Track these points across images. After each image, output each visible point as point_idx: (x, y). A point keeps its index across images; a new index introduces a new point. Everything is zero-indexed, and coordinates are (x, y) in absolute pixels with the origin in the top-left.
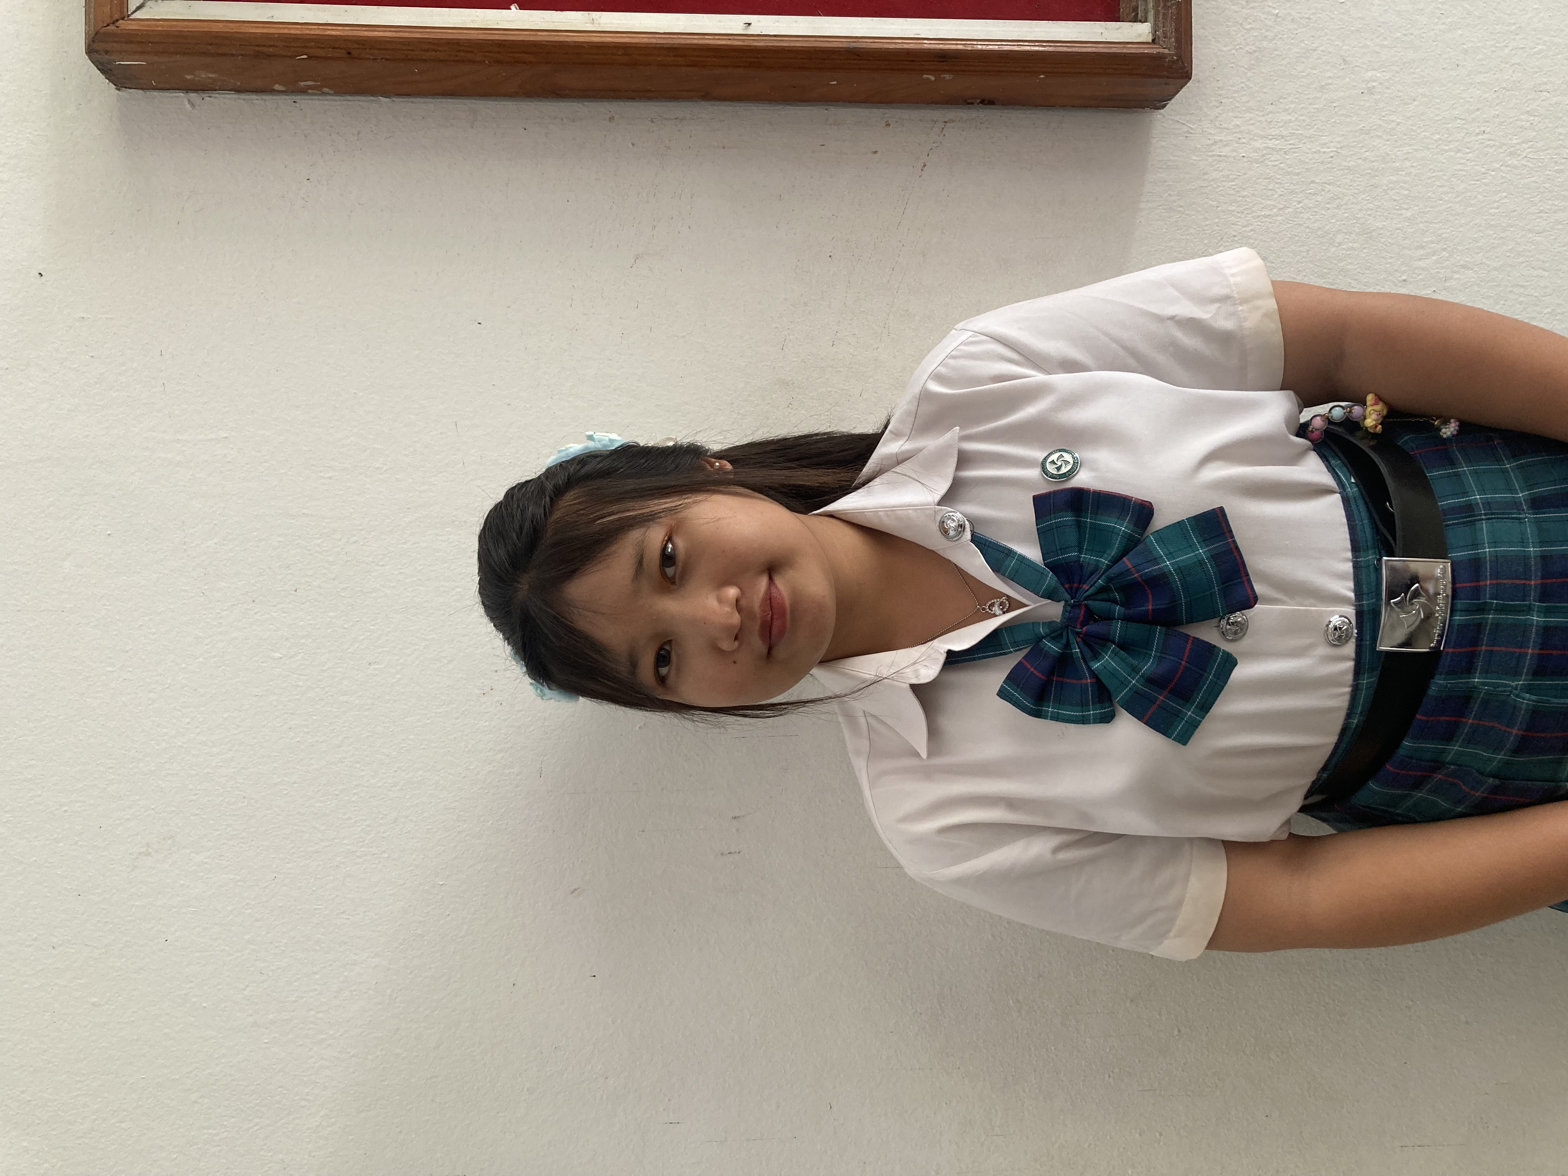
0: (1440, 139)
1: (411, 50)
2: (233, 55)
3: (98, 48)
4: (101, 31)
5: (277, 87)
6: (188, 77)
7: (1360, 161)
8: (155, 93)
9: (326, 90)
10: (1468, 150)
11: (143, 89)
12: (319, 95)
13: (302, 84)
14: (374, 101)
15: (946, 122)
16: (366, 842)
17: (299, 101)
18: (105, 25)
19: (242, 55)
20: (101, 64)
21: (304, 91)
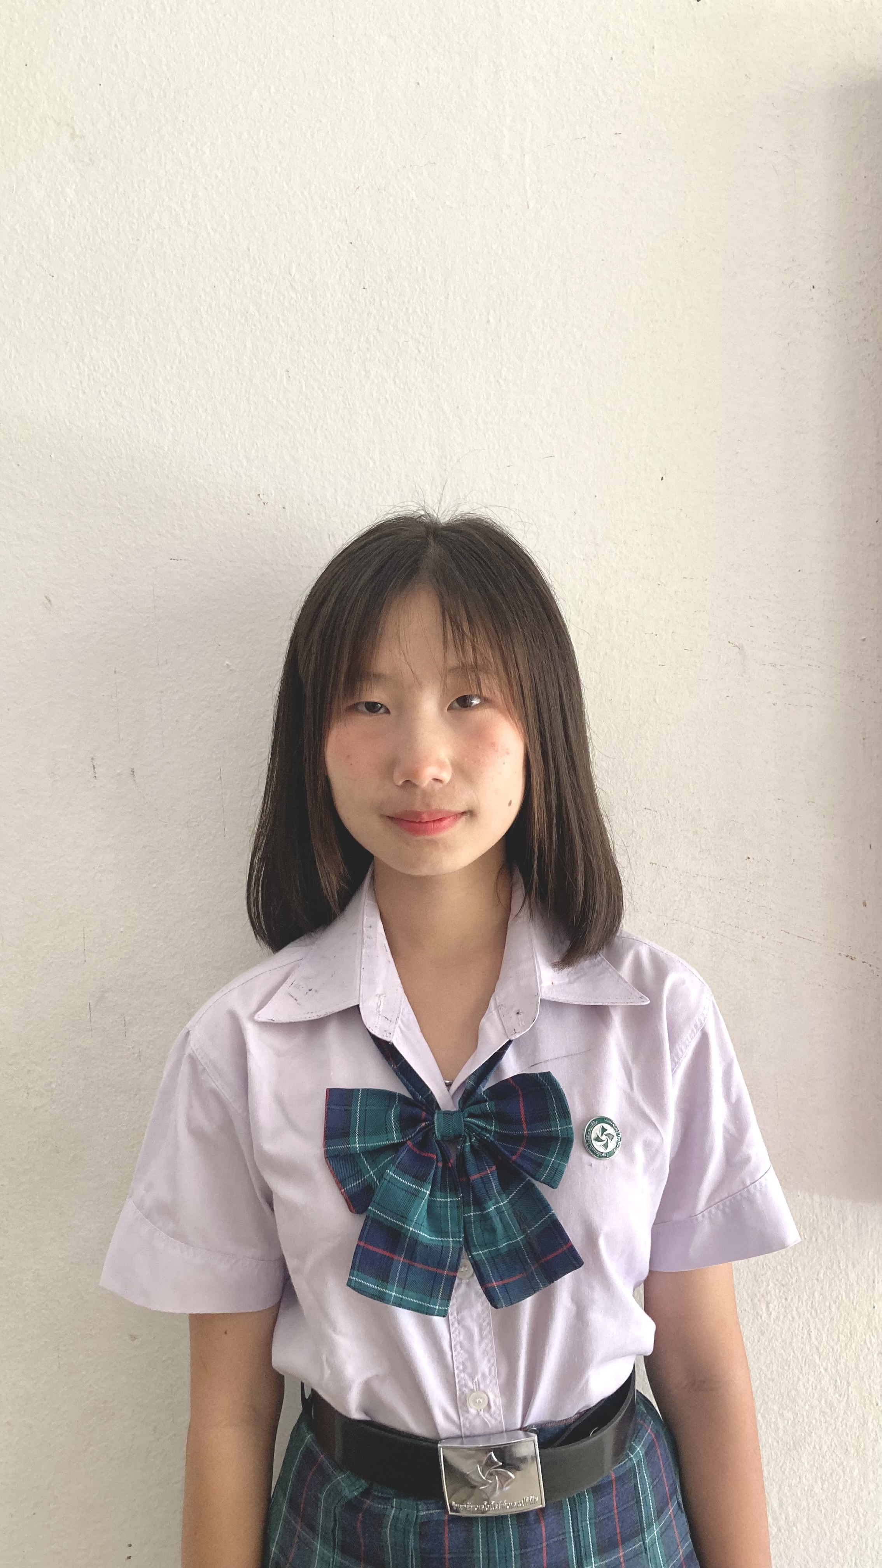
16: (94, 374)
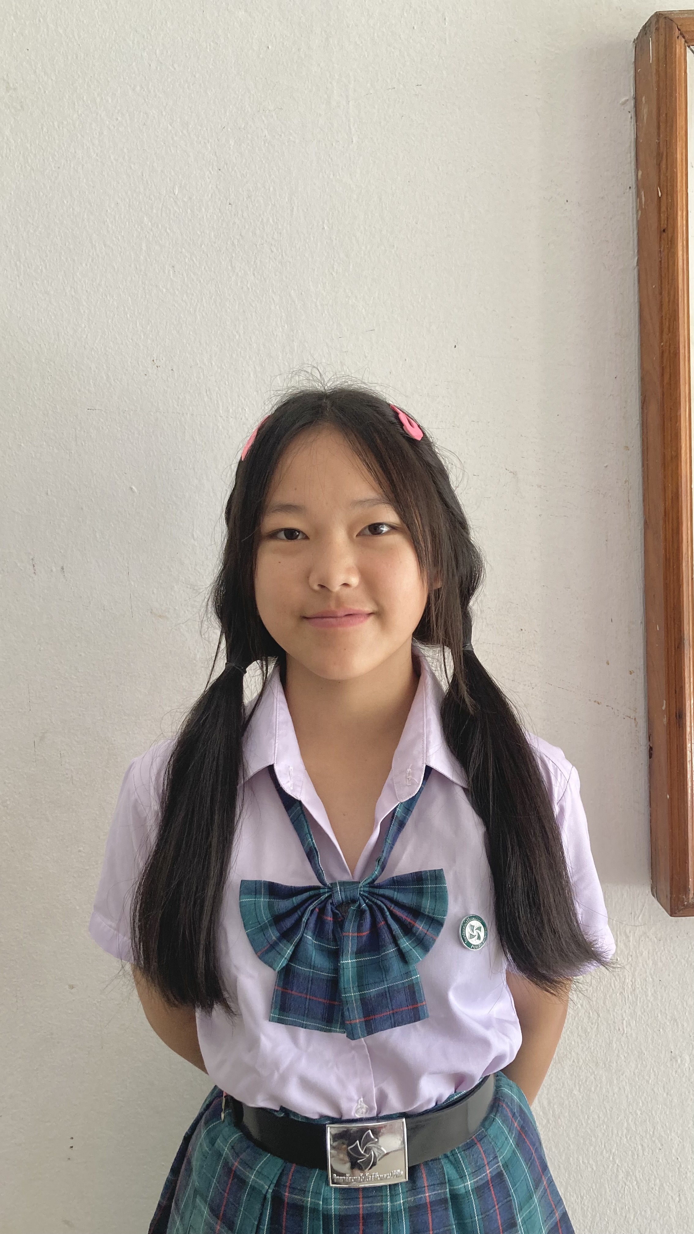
0: (637, 1114)
1: (668, 281)
2: (659, 135)
3: (660, 21)
4: (674, 24)
5: (640, 173)
6: (644, 98)
7: (616, 1052)
8: (632, 73)
9: (640, 212)
10: (628, 1138)
11: (635, 62)
12: (636, 207)
13: (643, 193)
14: (634, 252)
15: (635, 719)
17: (631, 191)
18: (679, 27)
19: (659, 143)
20: (649, 26)
21: (638, 195)
